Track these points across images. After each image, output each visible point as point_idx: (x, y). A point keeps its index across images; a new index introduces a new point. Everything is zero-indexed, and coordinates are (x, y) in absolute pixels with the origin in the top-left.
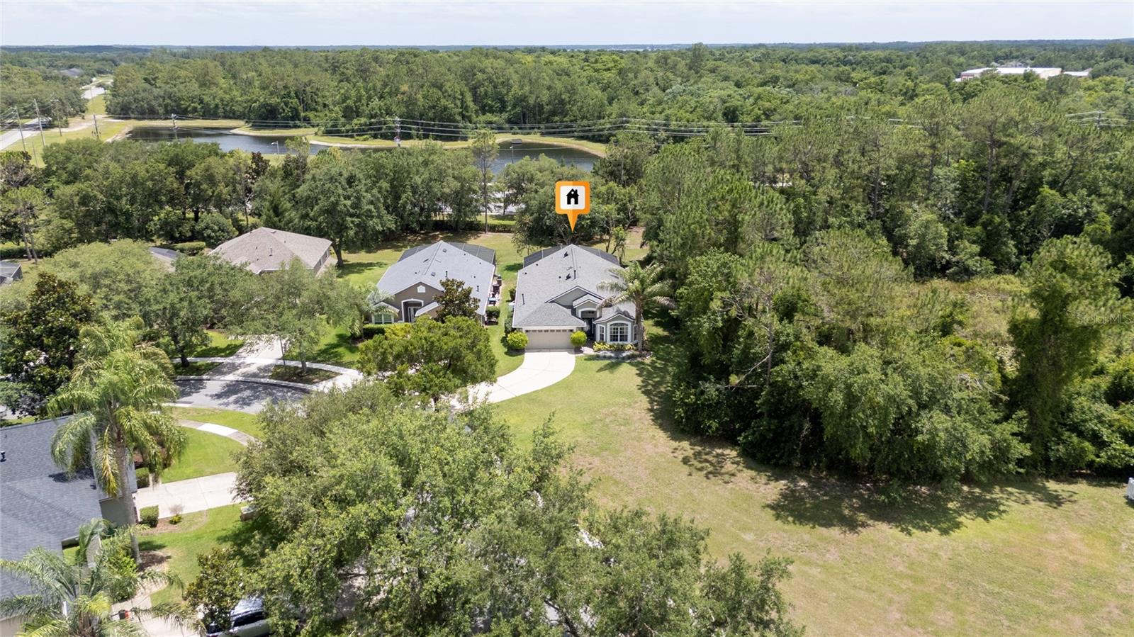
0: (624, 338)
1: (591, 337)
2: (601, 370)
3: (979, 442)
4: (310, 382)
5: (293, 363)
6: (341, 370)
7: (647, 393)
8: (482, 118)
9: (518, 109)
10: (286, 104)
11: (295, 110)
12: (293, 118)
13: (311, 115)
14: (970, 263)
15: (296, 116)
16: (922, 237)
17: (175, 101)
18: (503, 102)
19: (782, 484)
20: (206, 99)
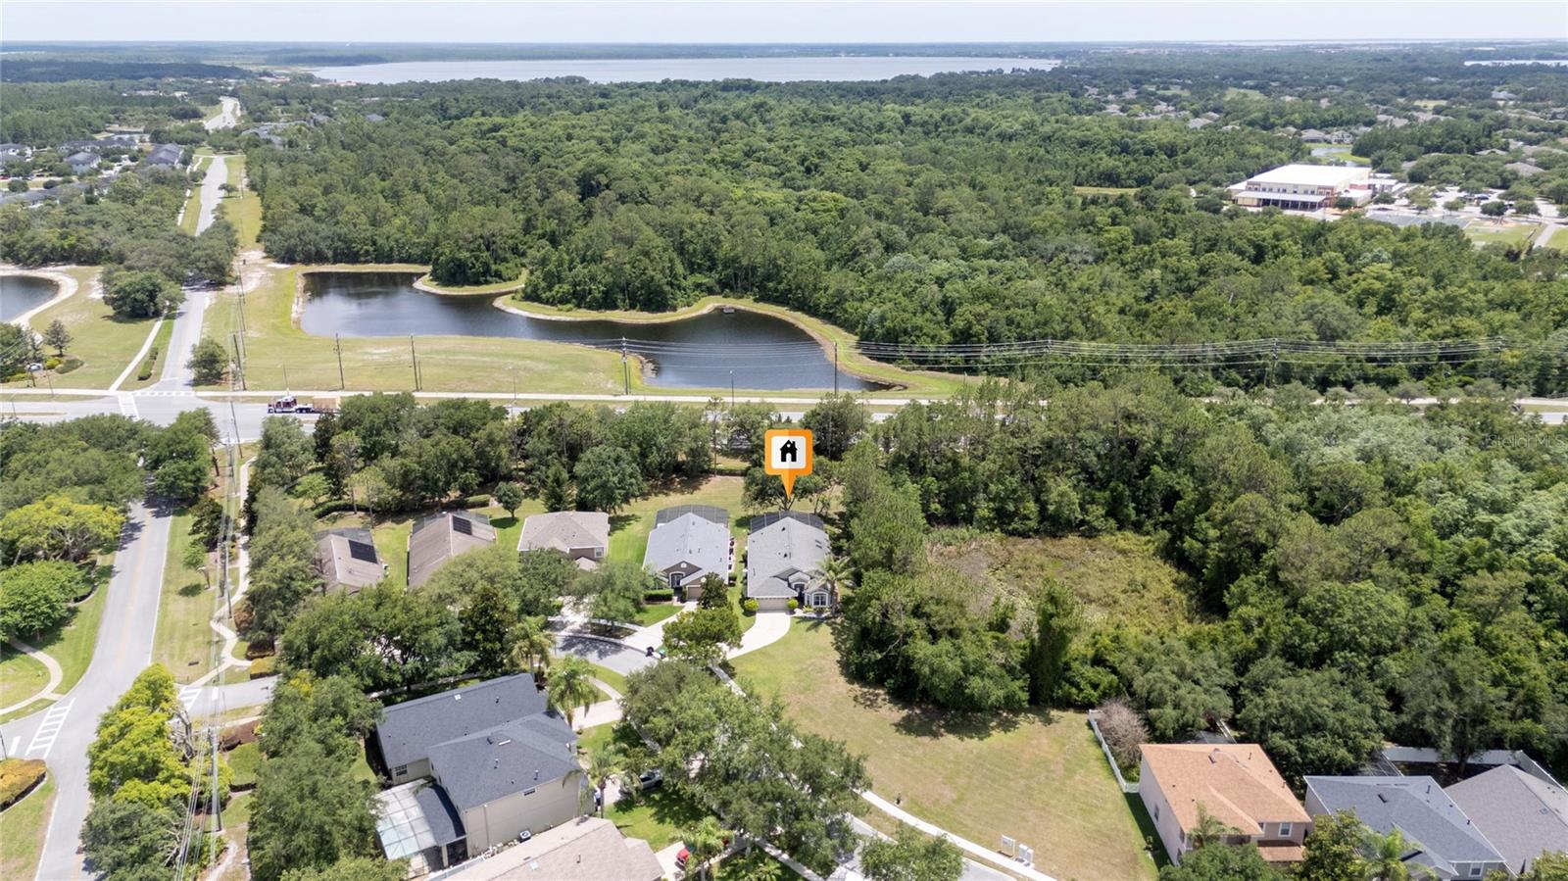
0: (823, 603)
1: (800, 599)
2: (809, 629)
3: (997, 694)
4: (617, 637)
5: (603, 622)
6: (636, 627)
7: (838, 649)
8: (692, 279)
9: (730, 271)
10: (477, 259)
11: (486, 265)
12: (484, 274)
13: (501, 267)
14: (1096, 523)
15: (487, 271)
16: (1059, 504)
17: (345, 242)
18: (712, 259)
19: (905, 713)
20: (380, 241)
